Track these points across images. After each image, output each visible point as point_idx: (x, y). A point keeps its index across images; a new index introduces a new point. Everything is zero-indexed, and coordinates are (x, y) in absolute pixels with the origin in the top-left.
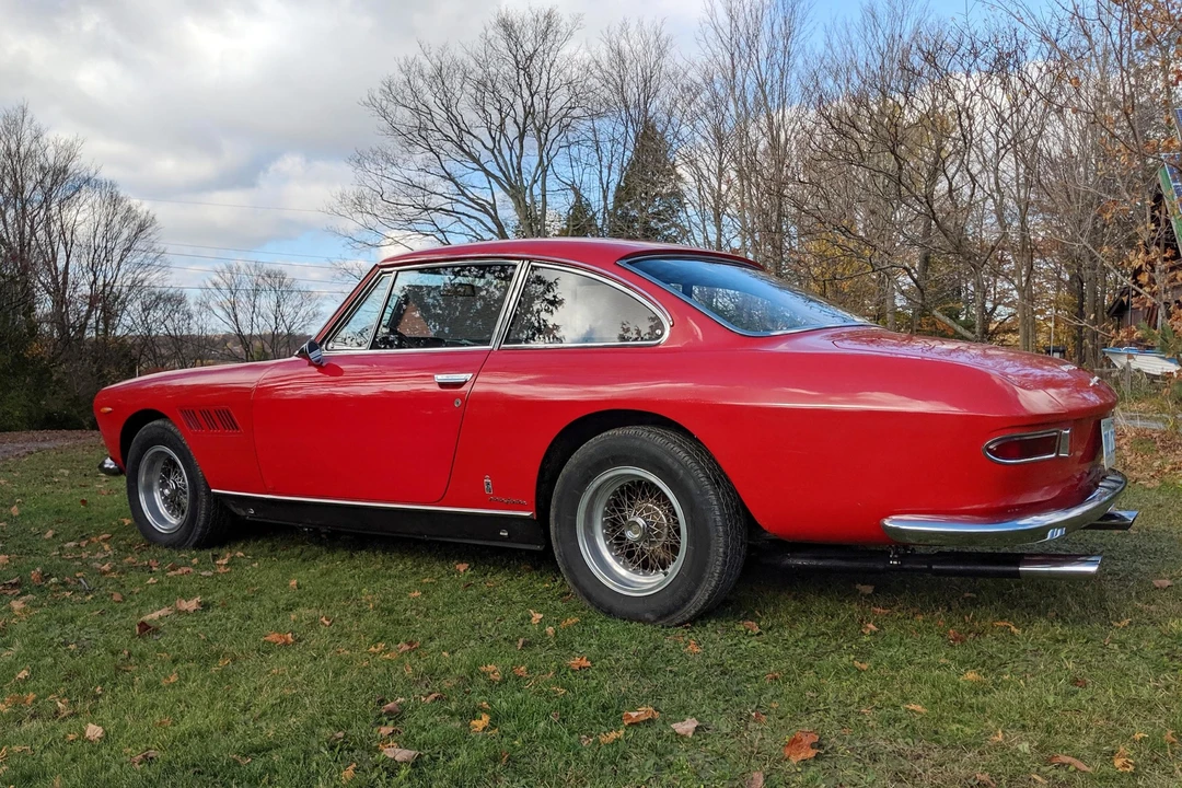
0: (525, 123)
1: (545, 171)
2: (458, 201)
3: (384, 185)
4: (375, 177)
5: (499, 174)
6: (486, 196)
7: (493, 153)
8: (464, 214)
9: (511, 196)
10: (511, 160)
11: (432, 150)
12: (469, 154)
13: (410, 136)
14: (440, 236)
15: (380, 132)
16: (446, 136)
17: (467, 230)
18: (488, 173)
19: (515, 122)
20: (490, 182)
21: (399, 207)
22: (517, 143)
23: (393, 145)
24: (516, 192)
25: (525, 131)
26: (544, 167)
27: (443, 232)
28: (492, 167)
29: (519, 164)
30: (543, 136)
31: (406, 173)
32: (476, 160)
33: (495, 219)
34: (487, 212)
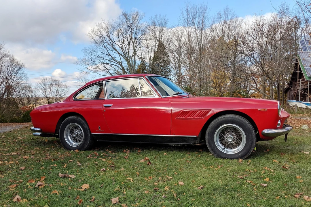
0: (130, 41)
1: (135, 54)
2: (112, 61)
3: (92, 57)
4: (89, 55)
5: (123, 54)
6: (119, 60)
7: (121, 49)
8: (114, 65)
9: (126, 60)
10: (126, 51)
11: (105, 48)
12: (114, 49)
13: (99, 44)
14: (107, 71)
15: (90, 43)
16: (108, 44)
17: (114, 69)
18: (119, 54)
19: (127, 41)
20: (120, 56)
21: (96, 63)
22: (128, 45)
23: (94, 46)
25: (130, 43)
28: (121, 52)
29: (128, 52)
30: (135, 45)
31: (98, 54)
32: (116, 50)
33: (121, 66)
34: (120, 64)
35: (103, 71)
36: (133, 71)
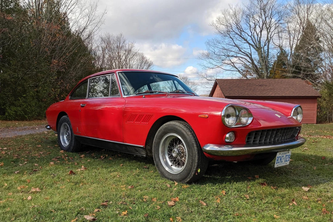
0: (262, 27)
1: (269, 42)
2: (239, 53)
3: (215, 50)
4: (213, 48)
5: (253, 44)
6: (249, 51)
7: (251, 37)
8: (240, 57)
9: (257, 51)
10: (257, 39)
11: (231, 38)
12: (243, 38)
13: (224, 34)
14: (232, 64)
15: (215, 33)
16: (236, 33)
17: (242, 62)
18: (249, 44)
19: (259, 27)
20: (250, 46)
21: (220, 56)
22: (260, 33)
23: (219, 37)
24: (259, 49)
25: (262, 29)
26: (268, 40)
27: (233, 63)
28: (251, 42)
29: (260, 40)
30: (269, 30)
31: (223, 45)
32: (246, 40)
33: (251, 59)
34: (248, 56)
35: (229, 65)
36: (264, 64)
